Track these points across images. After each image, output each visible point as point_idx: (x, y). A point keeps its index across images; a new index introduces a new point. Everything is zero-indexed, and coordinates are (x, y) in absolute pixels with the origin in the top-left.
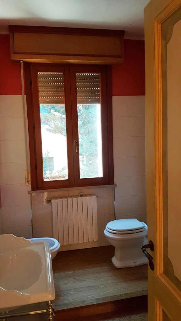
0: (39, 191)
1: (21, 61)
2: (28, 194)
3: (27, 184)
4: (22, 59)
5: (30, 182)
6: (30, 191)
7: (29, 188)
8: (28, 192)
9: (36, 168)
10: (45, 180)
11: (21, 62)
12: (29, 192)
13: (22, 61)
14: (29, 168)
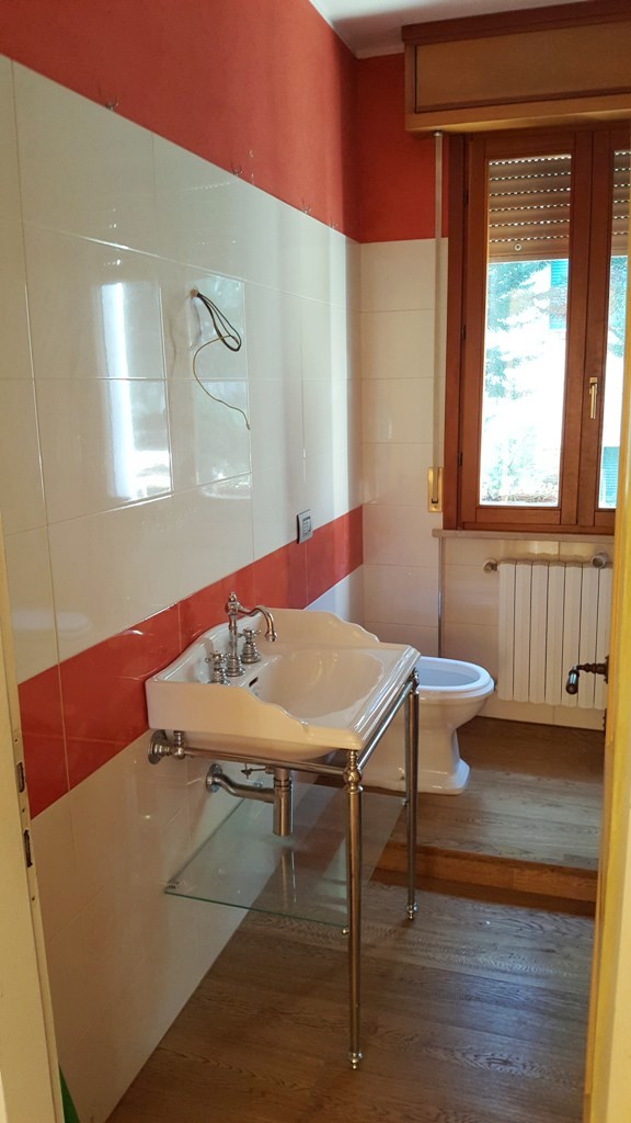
0: (464, 533)
1: (436, 131)
2: (434, 536)
3: (434, 509)
4: (438, 128)
5: (440, 502)
6: (439, 530)
7: (438, 521)
8: (434, 530)
9: (460, 462)
10: (482, 503)
11: (438, 134)
12: (435, 533)
13: (440, 131)
14: (441, 464)
